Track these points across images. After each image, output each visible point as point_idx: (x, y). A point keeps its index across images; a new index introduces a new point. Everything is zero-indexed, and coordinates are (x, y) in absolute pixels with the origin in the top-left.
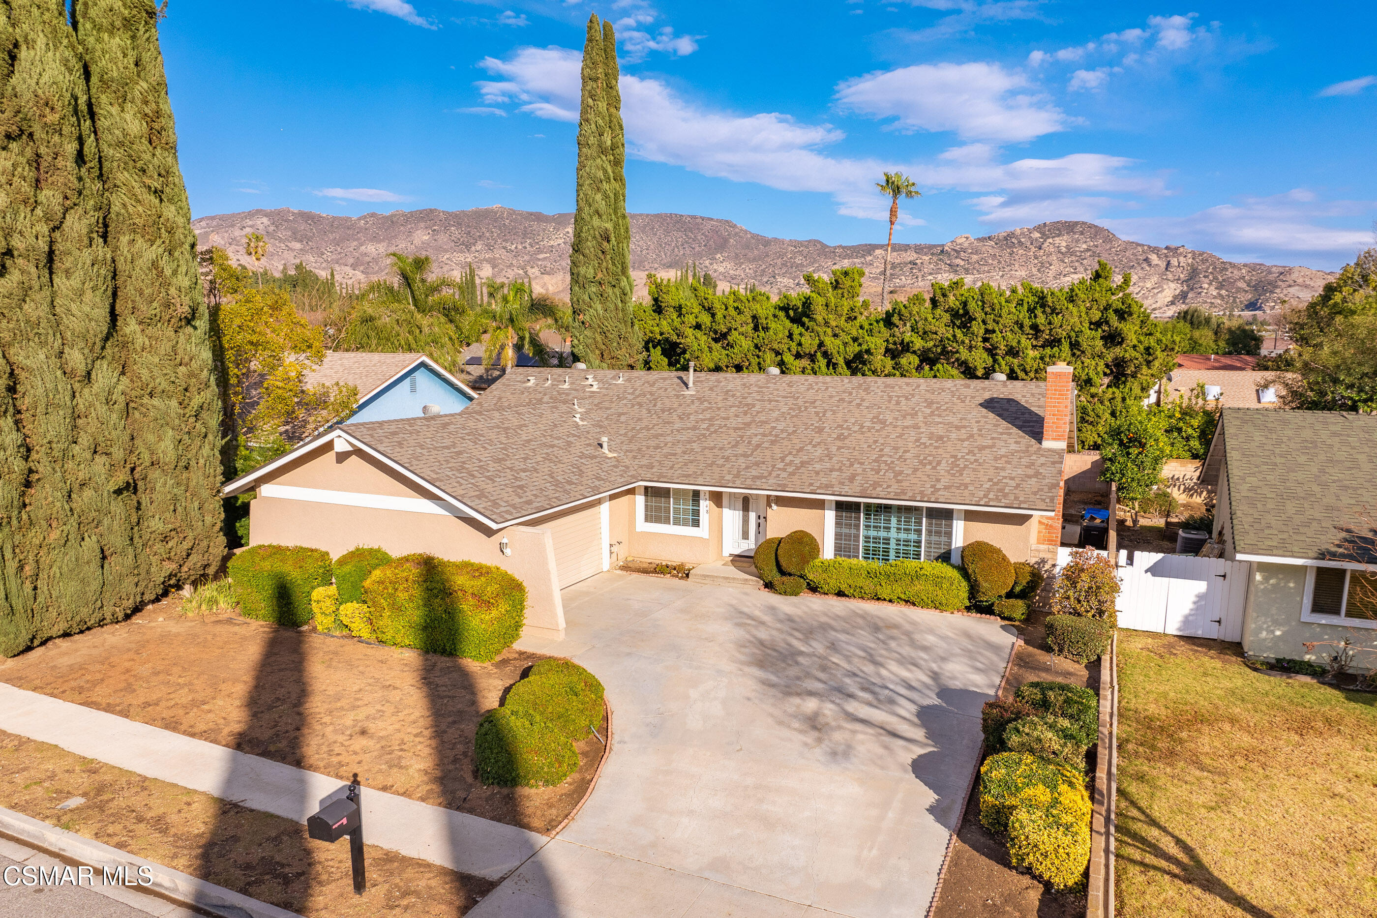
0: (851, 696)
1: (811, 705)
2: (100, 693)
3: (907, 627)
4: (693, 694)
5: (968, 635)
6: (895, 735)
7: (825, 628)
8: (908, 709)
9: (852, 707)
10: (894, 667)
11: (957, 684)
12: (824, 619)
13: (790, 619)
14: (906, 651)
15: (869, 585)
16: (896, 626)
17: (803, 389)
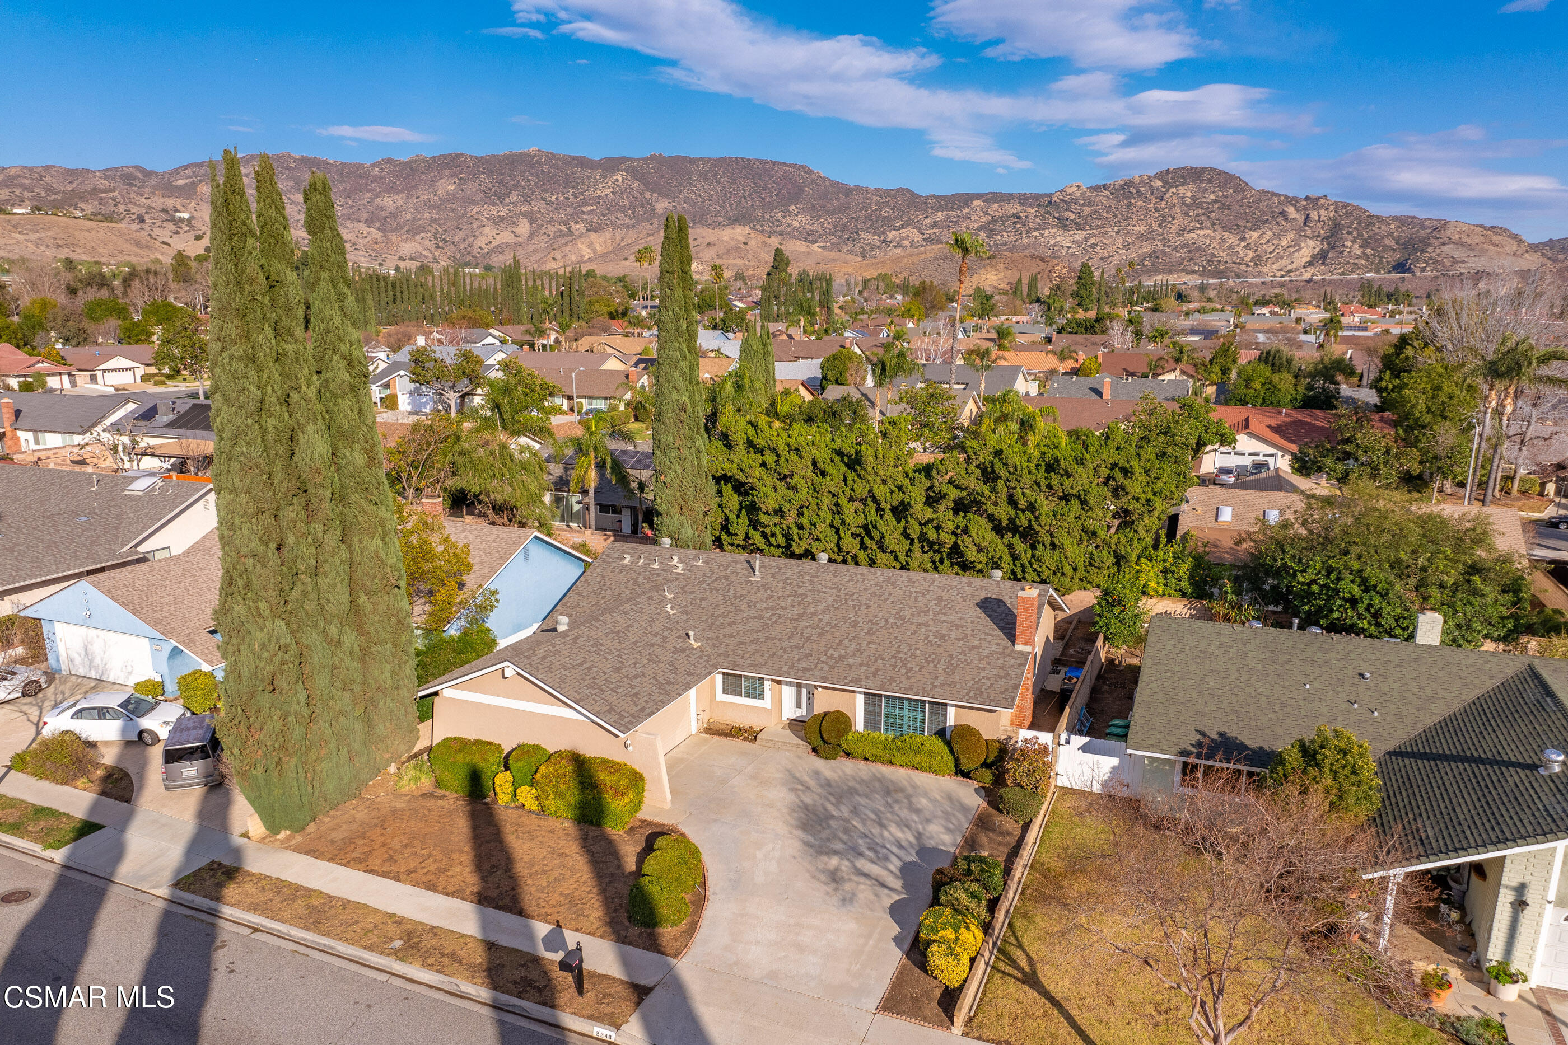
0: (861, 854)
1: (834, 862)
2: (374, 863)
3: (910, 790)
4: (759, 855)
5: (950, 798)
6: (883, 885)
7: (852, 792)
8: (895, 865)
9: (862, 864)
10: (893, 828)
11: (931, 843)
12: (851, 784)
13: (828, 784)
14: (905, 813)
15: (886, 755)
16: (902, 790)
17: (845, 579)
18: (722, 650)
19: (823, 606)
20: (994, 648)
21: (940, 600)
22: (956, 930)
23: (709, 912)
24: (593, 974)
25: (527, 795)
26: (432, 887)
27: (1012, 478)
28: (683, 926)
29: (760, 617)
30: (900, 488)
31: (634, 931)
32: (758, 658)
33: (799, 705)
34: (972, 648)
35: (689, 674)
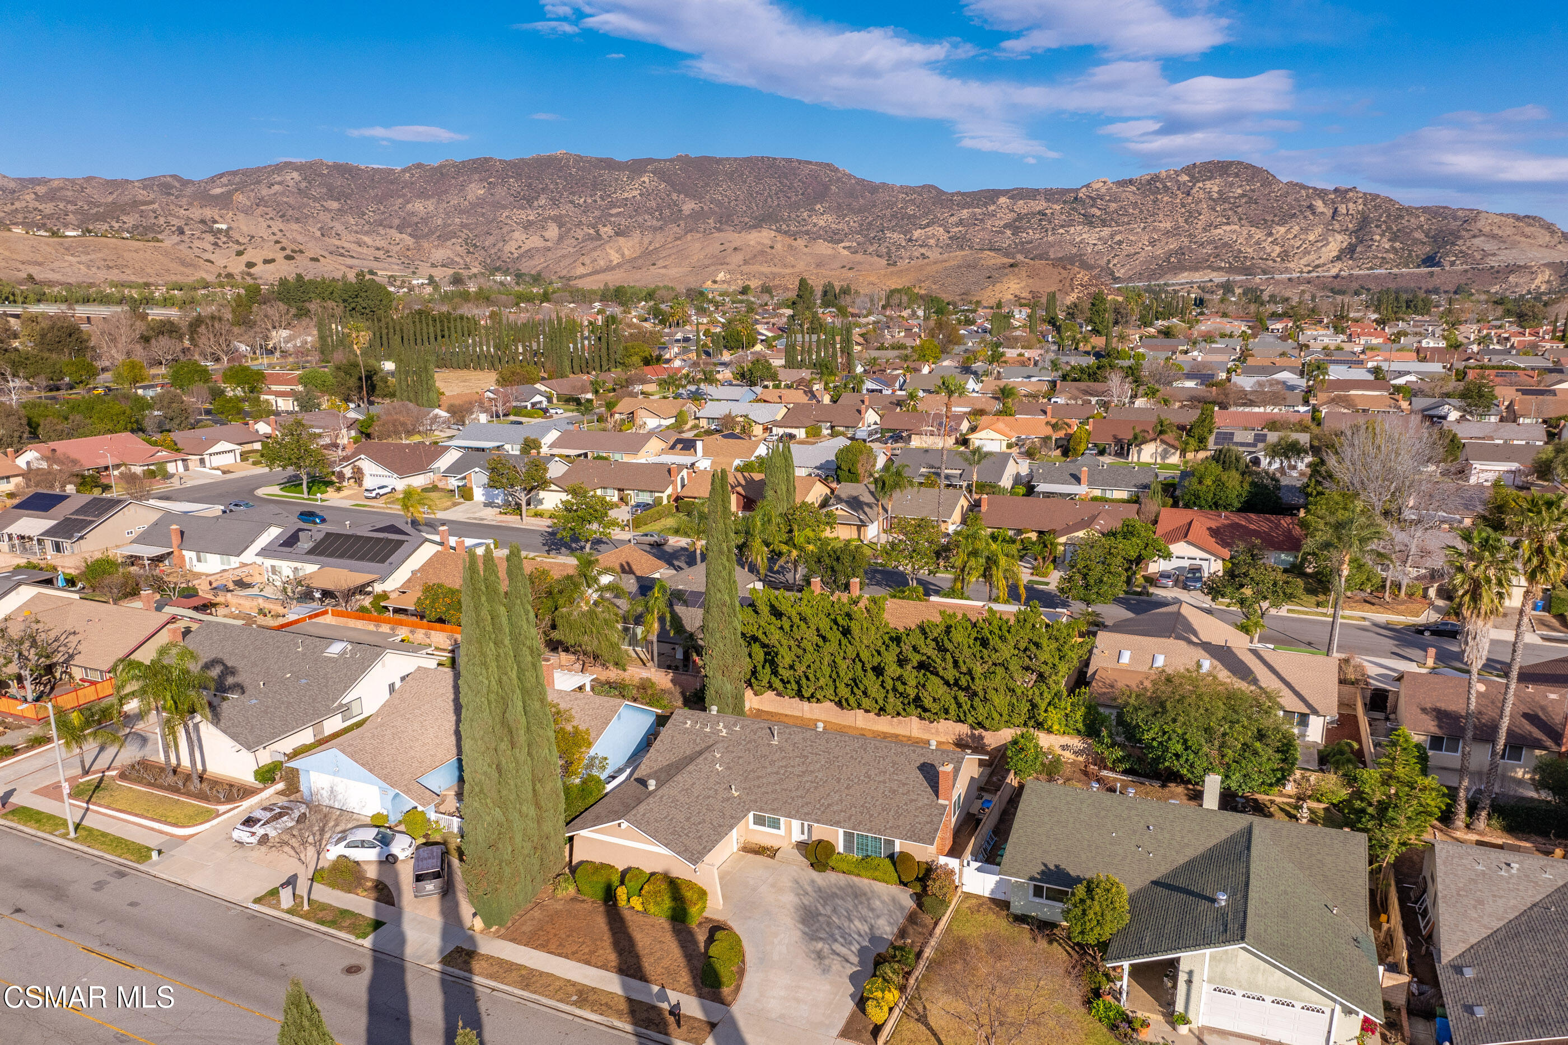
0: (836, 940)
1: (820, 945)
2: (553, 947)
3: (870, 894)
4: (776, 941)
5: (894, 900)
6: (847, 961)
7: (835, 895)
8: (855, 947)
9: (837, 947)
10: (857, 923)
11: (878, 933)
12: (835, 890)
13: (820, 889)
14: (865, 911)
15: (856, 871)
16: (865, 894)
18: (753, 798)
19: (818, 766)
20: (926, 801)
21: (894, 763)
22: (883, 991)
23: (747, 978)
24: (685, 1016)
25: (636, 903)
26: (588, 963)
27: (957, 651)
28: (732, 987)
29: (777, 773)
30: (879, 653)
31: (706, 990)
32: (776, 805)
33: (803, 833)
34: (912, 801)
35: (732, 817)
